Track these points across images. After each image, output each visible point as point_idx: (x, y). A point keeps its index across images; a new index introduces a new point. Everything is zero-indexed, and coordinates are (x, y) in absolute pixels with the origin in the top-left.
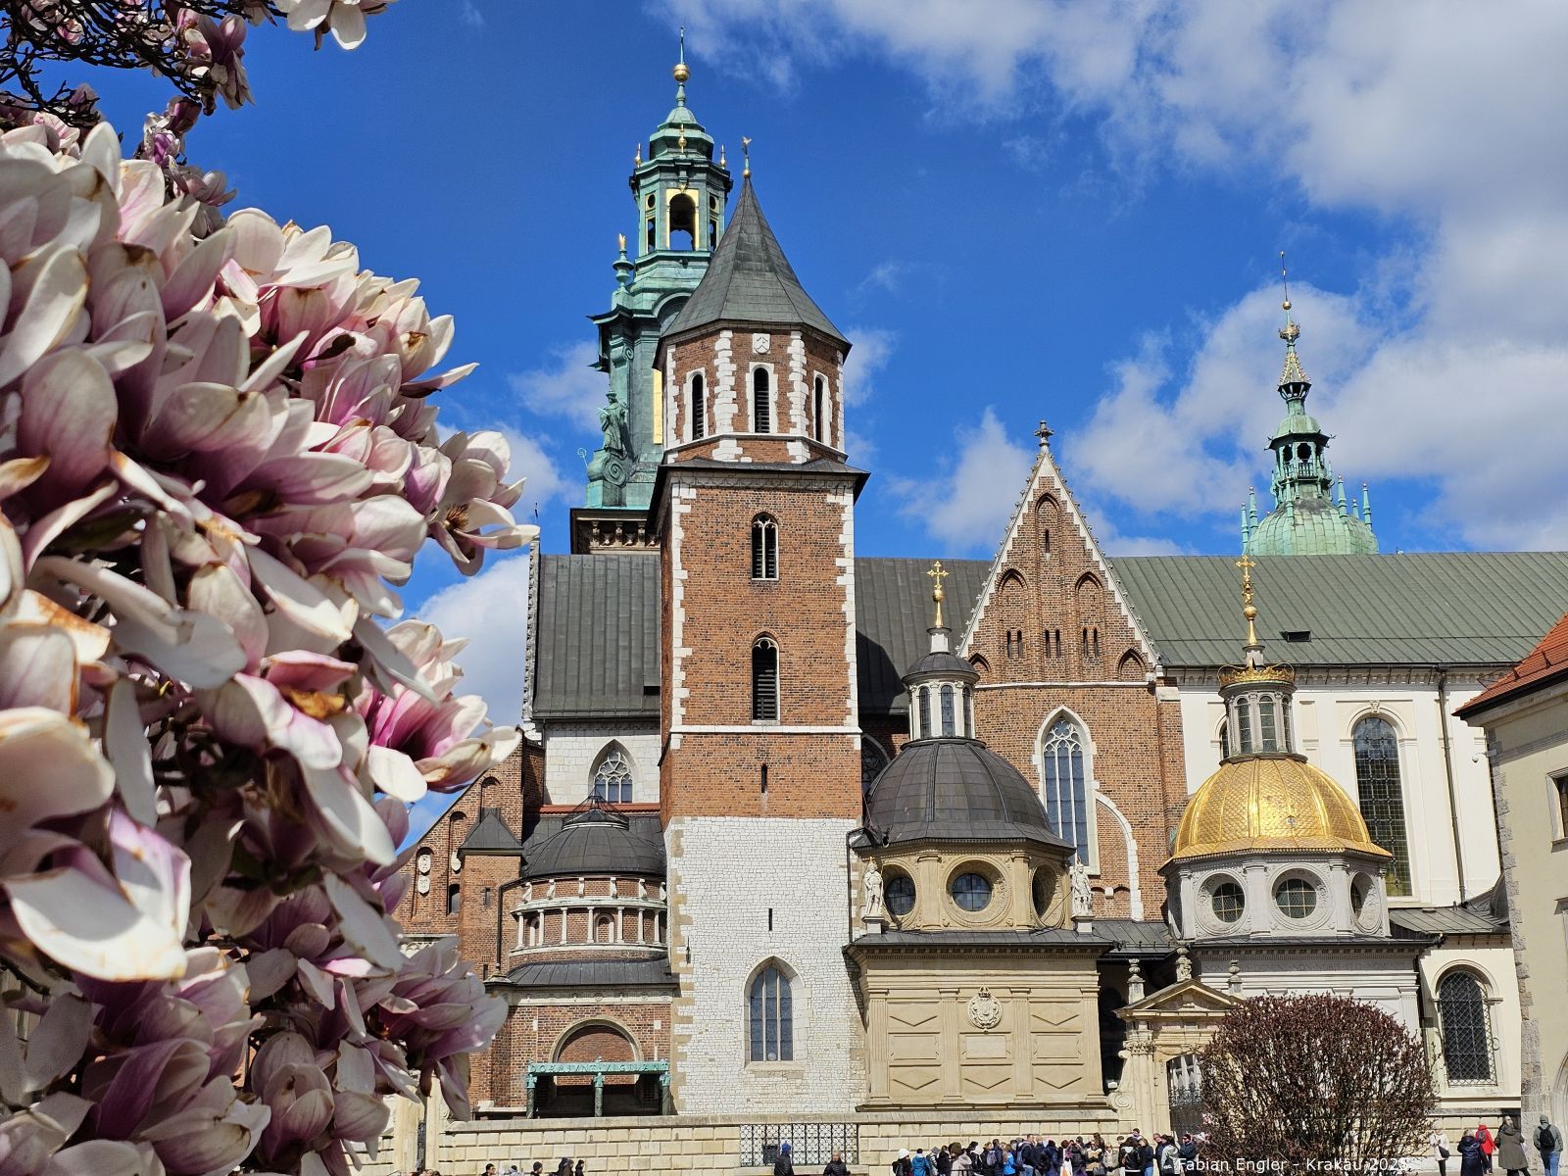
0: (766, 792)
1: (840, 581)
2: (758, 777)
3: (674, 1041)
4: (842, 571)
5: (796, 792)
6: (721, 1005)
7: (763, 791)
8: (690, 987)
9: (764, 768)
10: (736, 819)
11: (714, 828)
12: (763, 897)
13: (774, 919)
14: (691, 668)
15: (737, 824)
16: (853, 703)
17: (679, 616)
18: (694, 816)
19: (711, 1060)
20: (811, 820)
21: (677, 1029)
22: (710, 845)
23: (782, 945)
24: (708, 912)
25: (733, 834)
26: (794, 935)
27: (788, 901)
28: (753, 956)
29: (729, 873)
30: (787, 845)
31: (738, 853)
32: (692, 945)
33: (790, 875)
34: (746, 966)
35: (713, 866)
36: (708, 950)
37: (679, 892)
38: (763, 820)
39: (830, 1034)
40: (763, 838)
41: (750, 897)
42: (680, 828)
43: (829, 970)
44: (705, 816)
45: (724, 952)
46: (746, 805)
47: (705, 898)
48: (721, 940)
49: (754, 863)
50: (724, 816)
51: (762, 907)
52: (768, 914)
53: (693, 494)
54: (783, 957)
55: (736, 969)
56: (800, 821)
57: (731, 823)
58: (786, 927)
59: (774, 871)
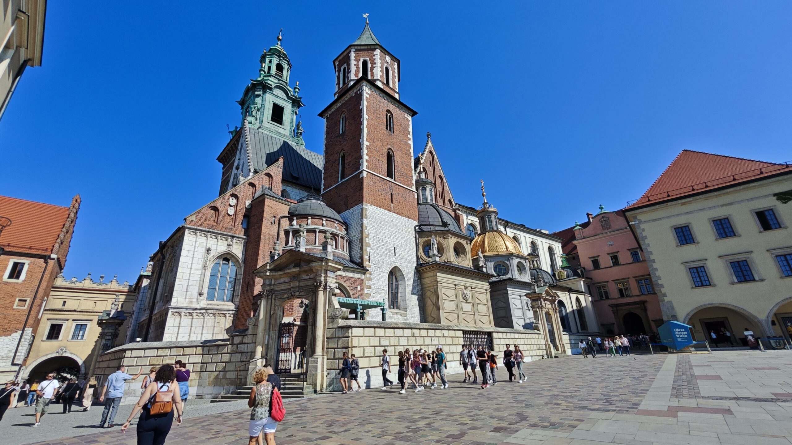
1: (409, 142)
2: (390, 197)
3: (365, 295)
4: (410, 139)
5: (401, 206)
8: (370, 273)
9: (392, 195)
10: (384, 210)
11: (377, 211)
12: (392, 242)
13: (396, 251)
14: (369, 150)
16: (414, 182)
17: (365, 131)
18: (371, 205)
20: (405, 218)
21: (366, 291)
22: (376, 217)
23: (399, 262)
24: (376, 243)
25: (383, 215)
26: (402, 259)
27: (400, 246)
28: (390, 264)
29: (382, 230)
30: (399, 225)
31: (385, 223)
32: (371, 255)
33: (400, 236)
34: (388, 268)
35: (377, 226)
36: (376, 259)
37: (366, 233)
38: (392, 213)
39: (414, 299)
40: (392, 220)
41: (389, 241)
42: (366, 207)
43: (412, 275)
44: (374, 205)
45: (381, 261)
46: (386, 206)
47: (374, 237)
48: (380, 256)
49: (389, 228)
50: (380, 207)
51: (392, 246)
52: (394, 249)
53: (370, 92)
54: (399, 267)
55: (385, 269)
56: (402, 217)
57: (382, 211)
58: (399, 255)
59: (395, 233)
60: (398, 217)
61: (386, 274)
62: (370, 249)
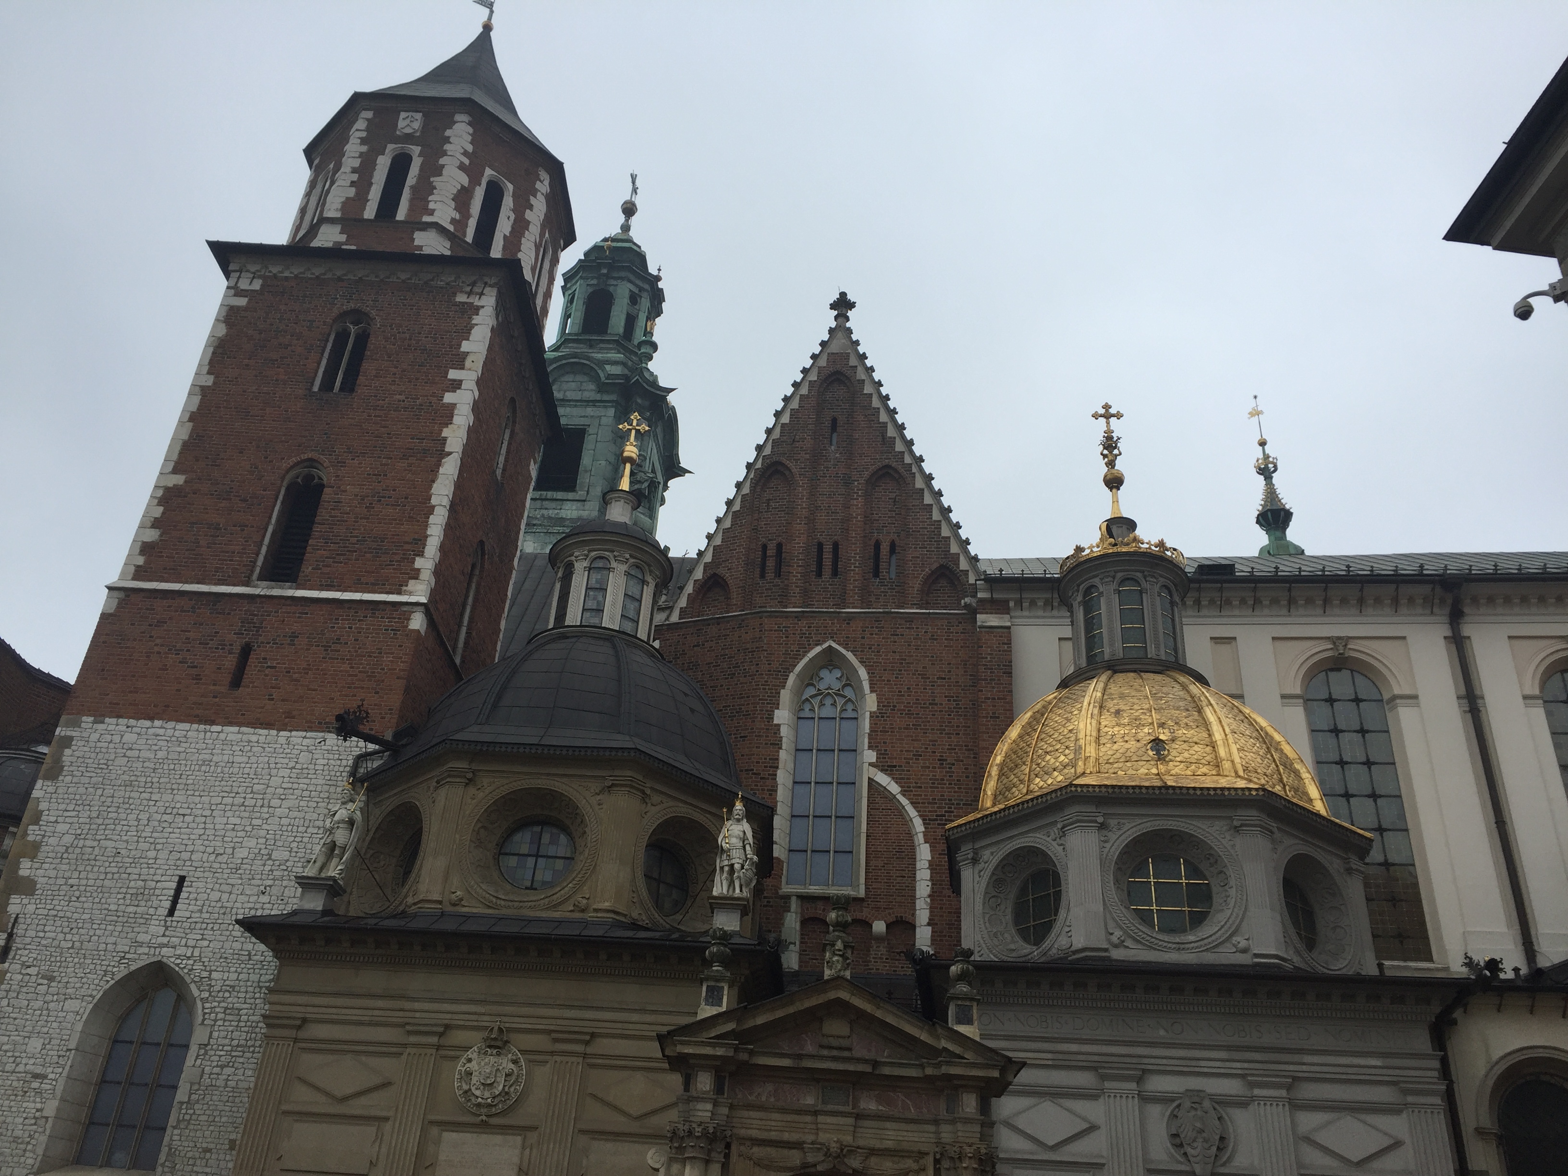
0: (240, 685)
1: (449, 398)
2: (230, 662)
6: (35, 1045)
7: (235, 684)
9: (246, 651)
11: (129, 737)
12: (176, 855)
14: (177, 502)
15: (170, 732)
18: (99, 718)
20: (302, 734)
22: (110, 763)
23: (183, 942)
24: (67, 875)
25: (156, 748)
26: (210, 926)
27: (218, 865)
28: (124, 958)
29: (129, 811)
30: (246, 771)
31: (155, 780)
32: (19, 930)
33: (238, 821)
34: (105, 975)
35: (103, 799)
36: (44, 942)
37: (30, 838)
38: (218, 728)
39: (223, 1119)
40: (207, 757)
41: (151, 854)
42: (69, 733)
43: (257, 995)
44: (119, 717)
45: (72, 947)
46: (194, 703)
47: (70, 850)
48: (74, 925)
49: (177, 798)
50: (151, 719)
51: (168, 872)
52: (174, 885)
53: (257, 285)
54: (177, 965)
55: (84, 980)
56: (282, 733)
57: (161, 732)
58: (201, 911)
59: (208, 813)
60: (254, 738)
61: (84, 1004)
62: (25, 901)
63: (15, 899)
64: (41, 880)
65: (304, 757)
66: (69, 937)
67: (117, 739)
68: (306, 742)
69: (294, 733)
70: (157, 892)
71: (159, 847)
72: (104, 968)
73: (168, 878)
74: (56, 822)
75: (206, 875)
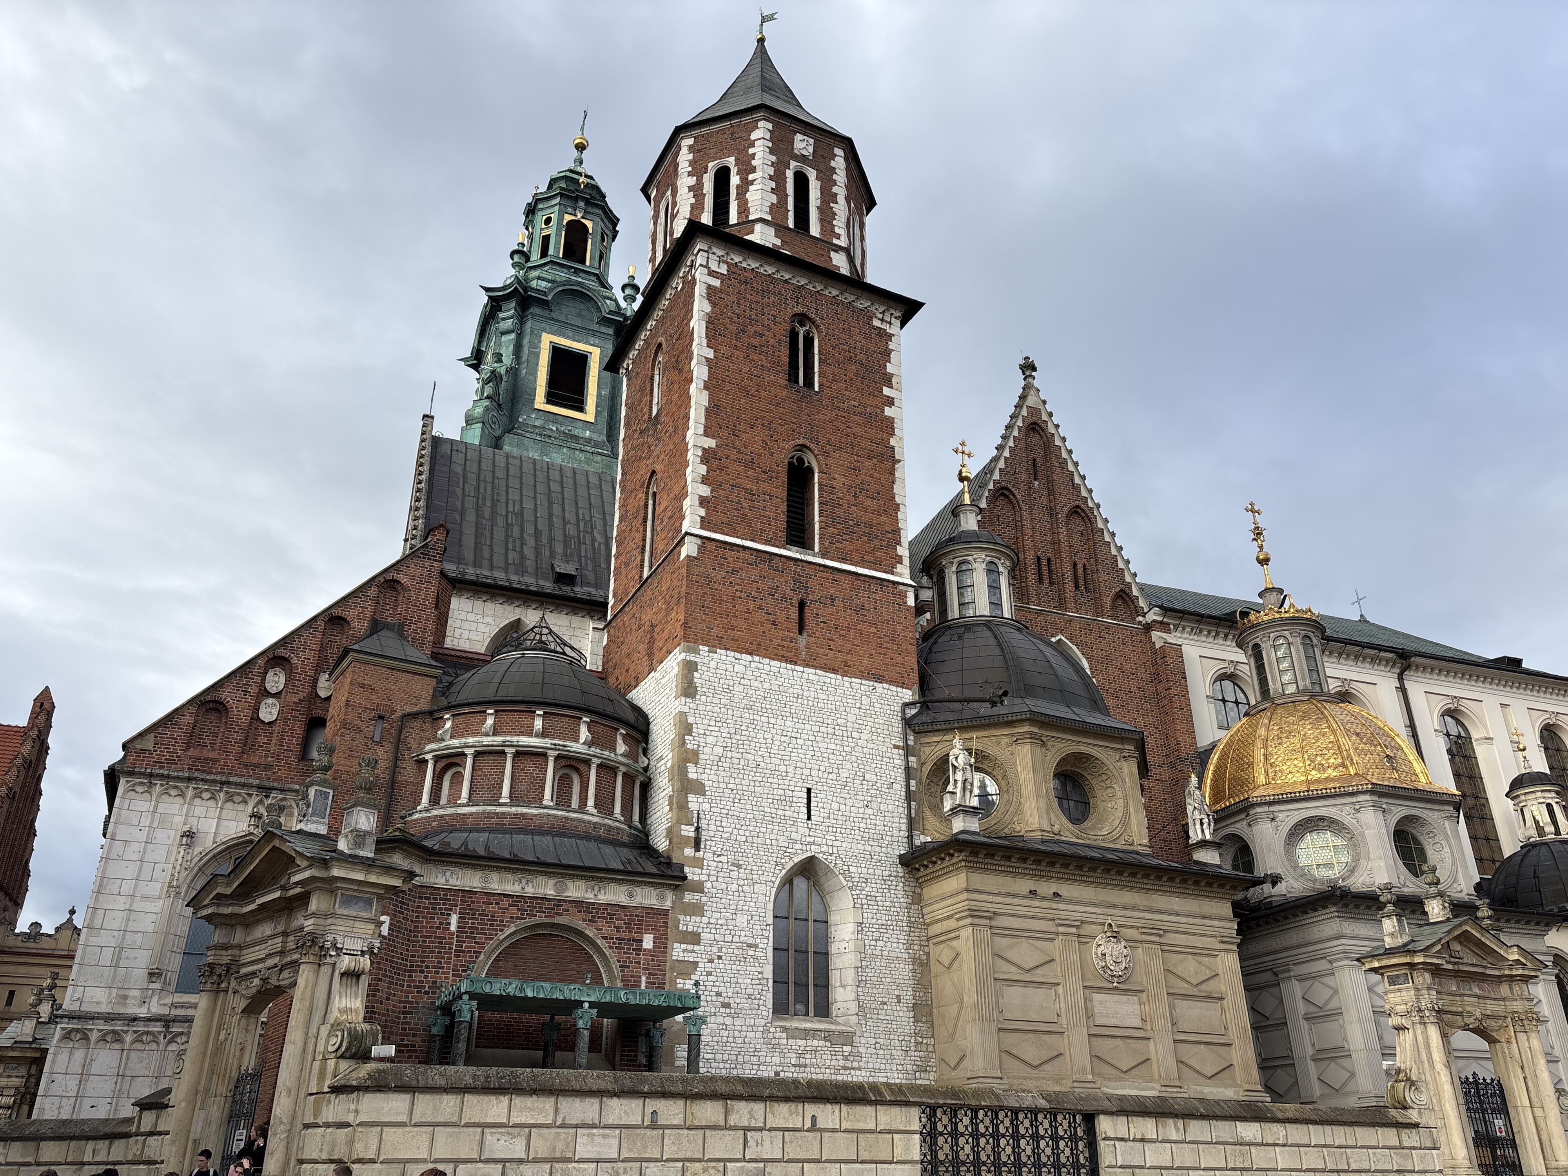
0: (805, 634)
1: (888, 412)
2: (794, 614)
3: (672, 969)
4: (890, 402)
5: (841, 642)
6: (741, 920)
7: (800, 633)
8: (699, 888)
9: (802, 605)
10: (767, 661)
11: (739, 668)
12: (799, 771)
13: (813, 804)
14: (714, 463)
15: (767, 668)
16: (904, 552)
18: (712, 649)
19: (726, 1005)
20: (859, 681)
21: (678, 951)
22: (731, 688)
23: (824, 842)
24: (727, 780)
25: (762, 680)
26: (839, 830)
27: (831, 782)
28: (785, 852)
29: (756, 731)
30: (830, 706)
31: (768, 706)
32: (703, 824)
33: (834, 747)
34: (777, 865)
35: (735, 718)
36: (725, 836)
37: (689, 746)
38: (800, 668)
39: (888, 980)
40: (800, 692)
41: (783, 768)
42: (693, 659)
43: (884, 886)
44: (727, 649)
45: (746, 841)
46: (778, 645)
47: (723, 759)
48: (743, 822)
49: (788, 723)
50: (751, 654)
51: (799, 784)
52: (805, 795)
53: (723, 269)
54: (826, 859)
55: (763, 868)
56: (845, 678)
57: (760, 666)
58: (829, 817)
59: (813, 738)
60: (828, 680)
61: (768, 888)
62: (701, 800)
63: (691, 798)
64: (707, 783)
65: (865, 701)
66: (741, 832)
67: (730, 668)
68: (863, 688)
69: (853, 680)
70: (795, 799)
71: (786, 763)
72: (774, 859)
73: (799, 789)
74: (705, 734)
75: (825, 788)
